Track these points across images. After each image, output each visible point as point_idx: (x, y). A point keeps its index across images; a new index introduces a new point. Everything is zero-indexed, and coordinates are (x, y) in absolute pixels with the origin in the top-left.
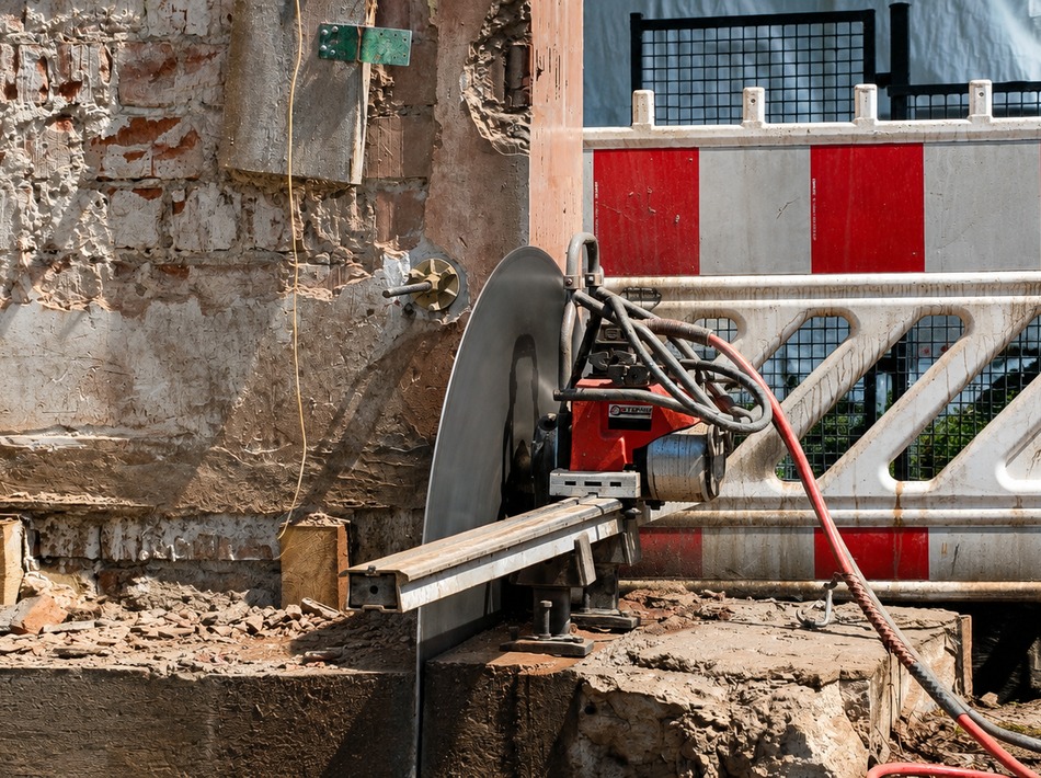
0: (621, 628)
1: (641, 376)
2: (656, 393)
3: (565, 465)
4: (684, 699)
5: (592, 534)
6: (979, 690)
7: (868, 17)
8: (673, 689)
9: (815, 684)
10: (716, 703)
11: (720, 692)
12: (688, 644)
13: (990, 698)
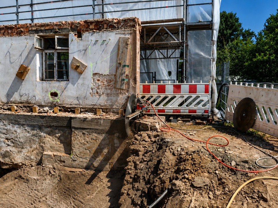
0: (142, 119)
1: (142, 104)
2: (143, 105)
3: (136, 109)
4: (148, 124)
5: (138, 114)
6: (166, 121)
7: (153, 73)
8: (147, 123)
9: (156, 123)
10: (150, 124)
11: (150, 123)
12: (148, 120)
13: (166, 122)
